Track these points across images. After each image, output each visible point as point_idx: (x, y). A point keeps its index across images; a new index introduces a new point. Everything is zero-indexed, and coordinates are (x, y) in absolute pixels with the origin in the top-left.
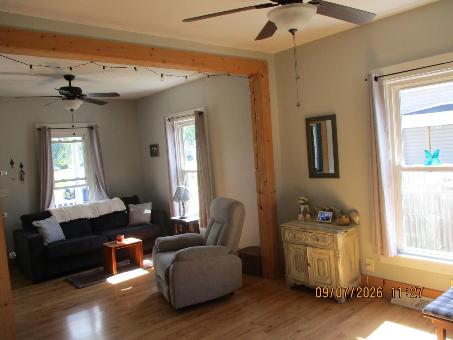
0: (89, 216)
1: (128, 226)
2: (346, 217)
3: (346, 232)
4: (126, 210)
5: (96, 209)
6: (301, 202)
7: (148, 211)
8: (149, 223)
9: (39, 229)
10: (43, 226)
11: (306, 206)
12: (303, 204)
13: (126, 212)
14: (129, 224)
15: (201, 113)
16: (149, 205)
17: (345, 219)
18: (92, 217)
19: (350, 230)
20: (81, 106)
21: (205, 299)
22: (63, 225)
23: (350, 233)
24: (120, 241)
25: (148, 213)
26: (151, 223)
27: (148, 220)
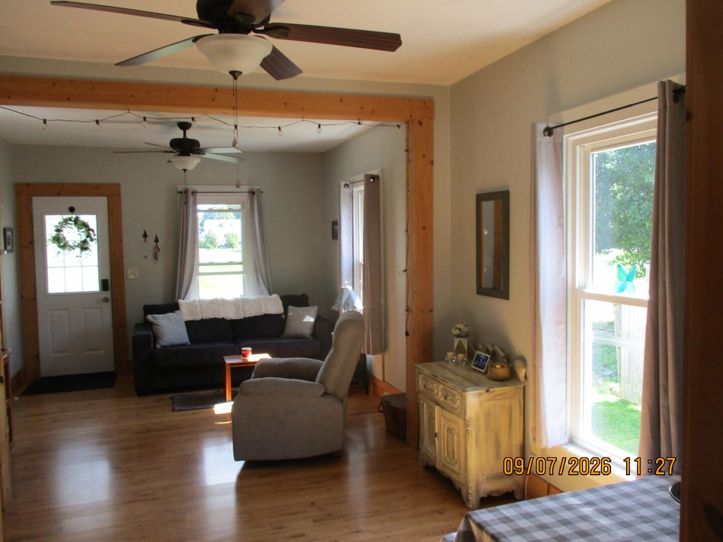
0: (228, 316)
1: (282, 337)
2: (503, 367)
3: (487, 391)
4: (282, 314)
5: (241, 308)
6: (457, 332)
7: (310, 319)
8: (308, 336)
9: (154, 326)
10: (159, 322)
11: (462, 339)
12: (458, 336)
13: (283, 316)
14: (284, 334)
15: (375, 178)
16: (314, 310)
17: (500, 370)
18: (234, 318)
19: (498, 390)
20: (198, 165)
21: (279, 457)
22: (190, 324)
23: (498, 395)
24: (245, 355)
25: (309, 322)
26: (312, 337)
27: (307, 331)
